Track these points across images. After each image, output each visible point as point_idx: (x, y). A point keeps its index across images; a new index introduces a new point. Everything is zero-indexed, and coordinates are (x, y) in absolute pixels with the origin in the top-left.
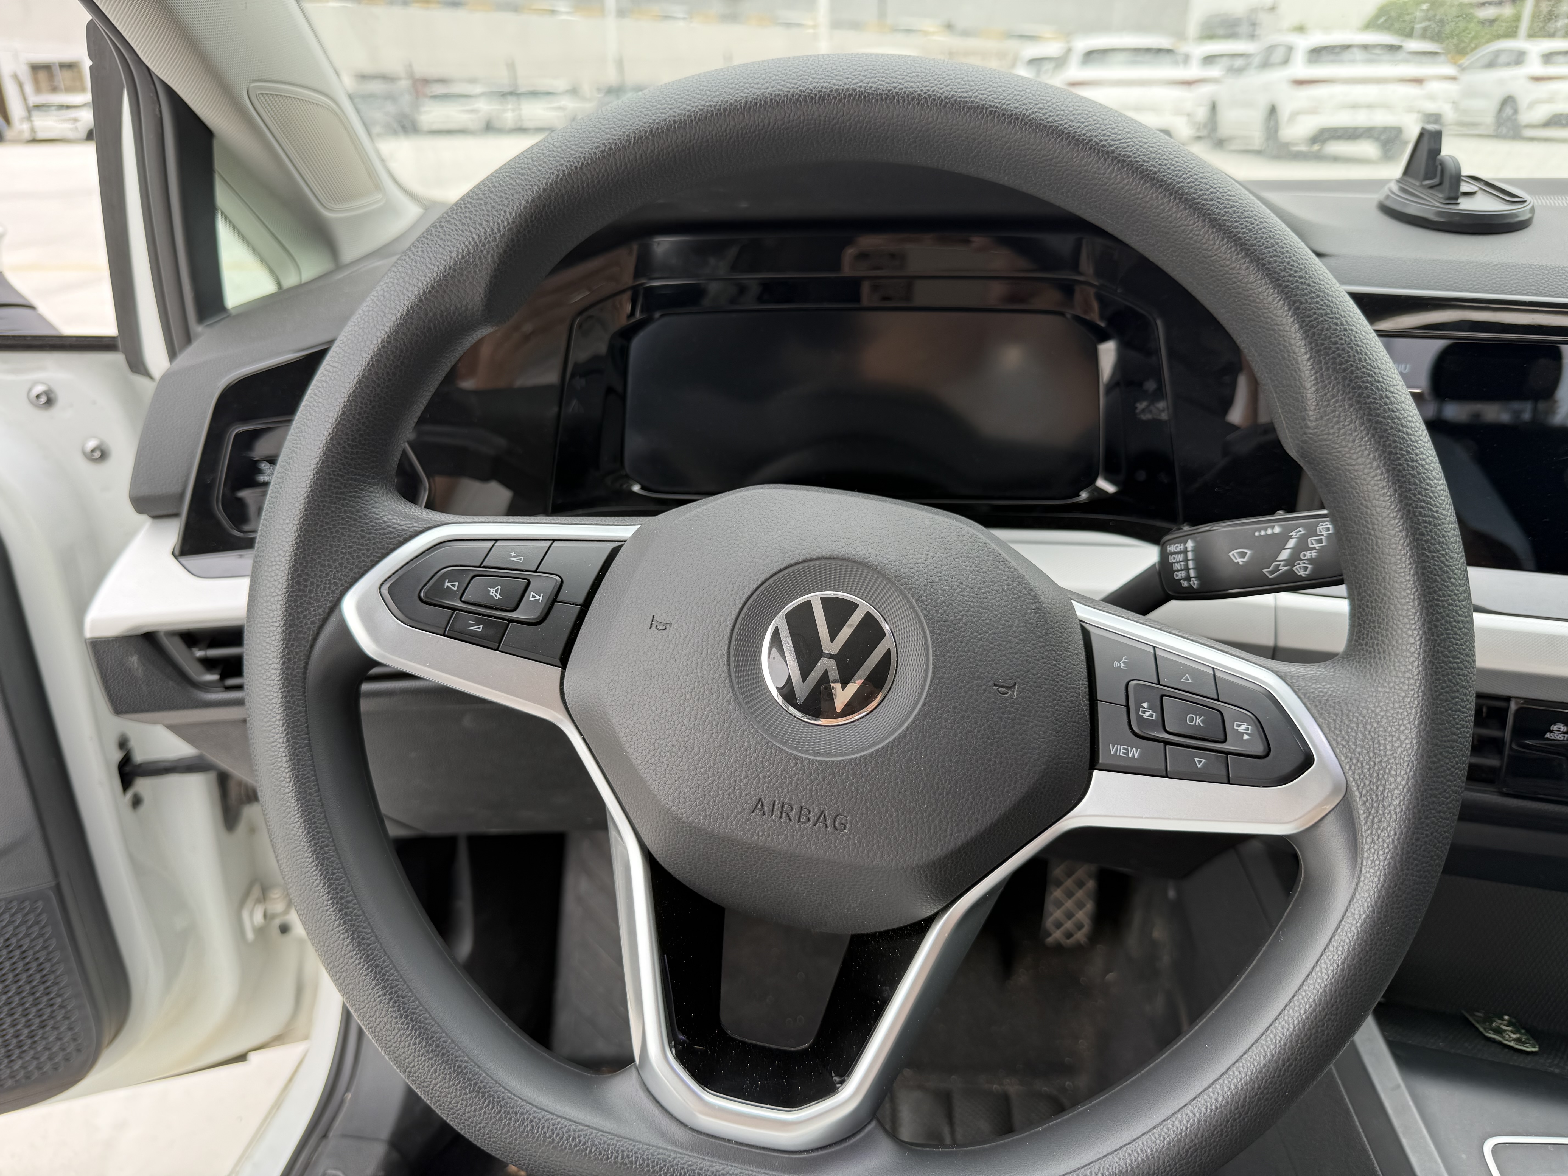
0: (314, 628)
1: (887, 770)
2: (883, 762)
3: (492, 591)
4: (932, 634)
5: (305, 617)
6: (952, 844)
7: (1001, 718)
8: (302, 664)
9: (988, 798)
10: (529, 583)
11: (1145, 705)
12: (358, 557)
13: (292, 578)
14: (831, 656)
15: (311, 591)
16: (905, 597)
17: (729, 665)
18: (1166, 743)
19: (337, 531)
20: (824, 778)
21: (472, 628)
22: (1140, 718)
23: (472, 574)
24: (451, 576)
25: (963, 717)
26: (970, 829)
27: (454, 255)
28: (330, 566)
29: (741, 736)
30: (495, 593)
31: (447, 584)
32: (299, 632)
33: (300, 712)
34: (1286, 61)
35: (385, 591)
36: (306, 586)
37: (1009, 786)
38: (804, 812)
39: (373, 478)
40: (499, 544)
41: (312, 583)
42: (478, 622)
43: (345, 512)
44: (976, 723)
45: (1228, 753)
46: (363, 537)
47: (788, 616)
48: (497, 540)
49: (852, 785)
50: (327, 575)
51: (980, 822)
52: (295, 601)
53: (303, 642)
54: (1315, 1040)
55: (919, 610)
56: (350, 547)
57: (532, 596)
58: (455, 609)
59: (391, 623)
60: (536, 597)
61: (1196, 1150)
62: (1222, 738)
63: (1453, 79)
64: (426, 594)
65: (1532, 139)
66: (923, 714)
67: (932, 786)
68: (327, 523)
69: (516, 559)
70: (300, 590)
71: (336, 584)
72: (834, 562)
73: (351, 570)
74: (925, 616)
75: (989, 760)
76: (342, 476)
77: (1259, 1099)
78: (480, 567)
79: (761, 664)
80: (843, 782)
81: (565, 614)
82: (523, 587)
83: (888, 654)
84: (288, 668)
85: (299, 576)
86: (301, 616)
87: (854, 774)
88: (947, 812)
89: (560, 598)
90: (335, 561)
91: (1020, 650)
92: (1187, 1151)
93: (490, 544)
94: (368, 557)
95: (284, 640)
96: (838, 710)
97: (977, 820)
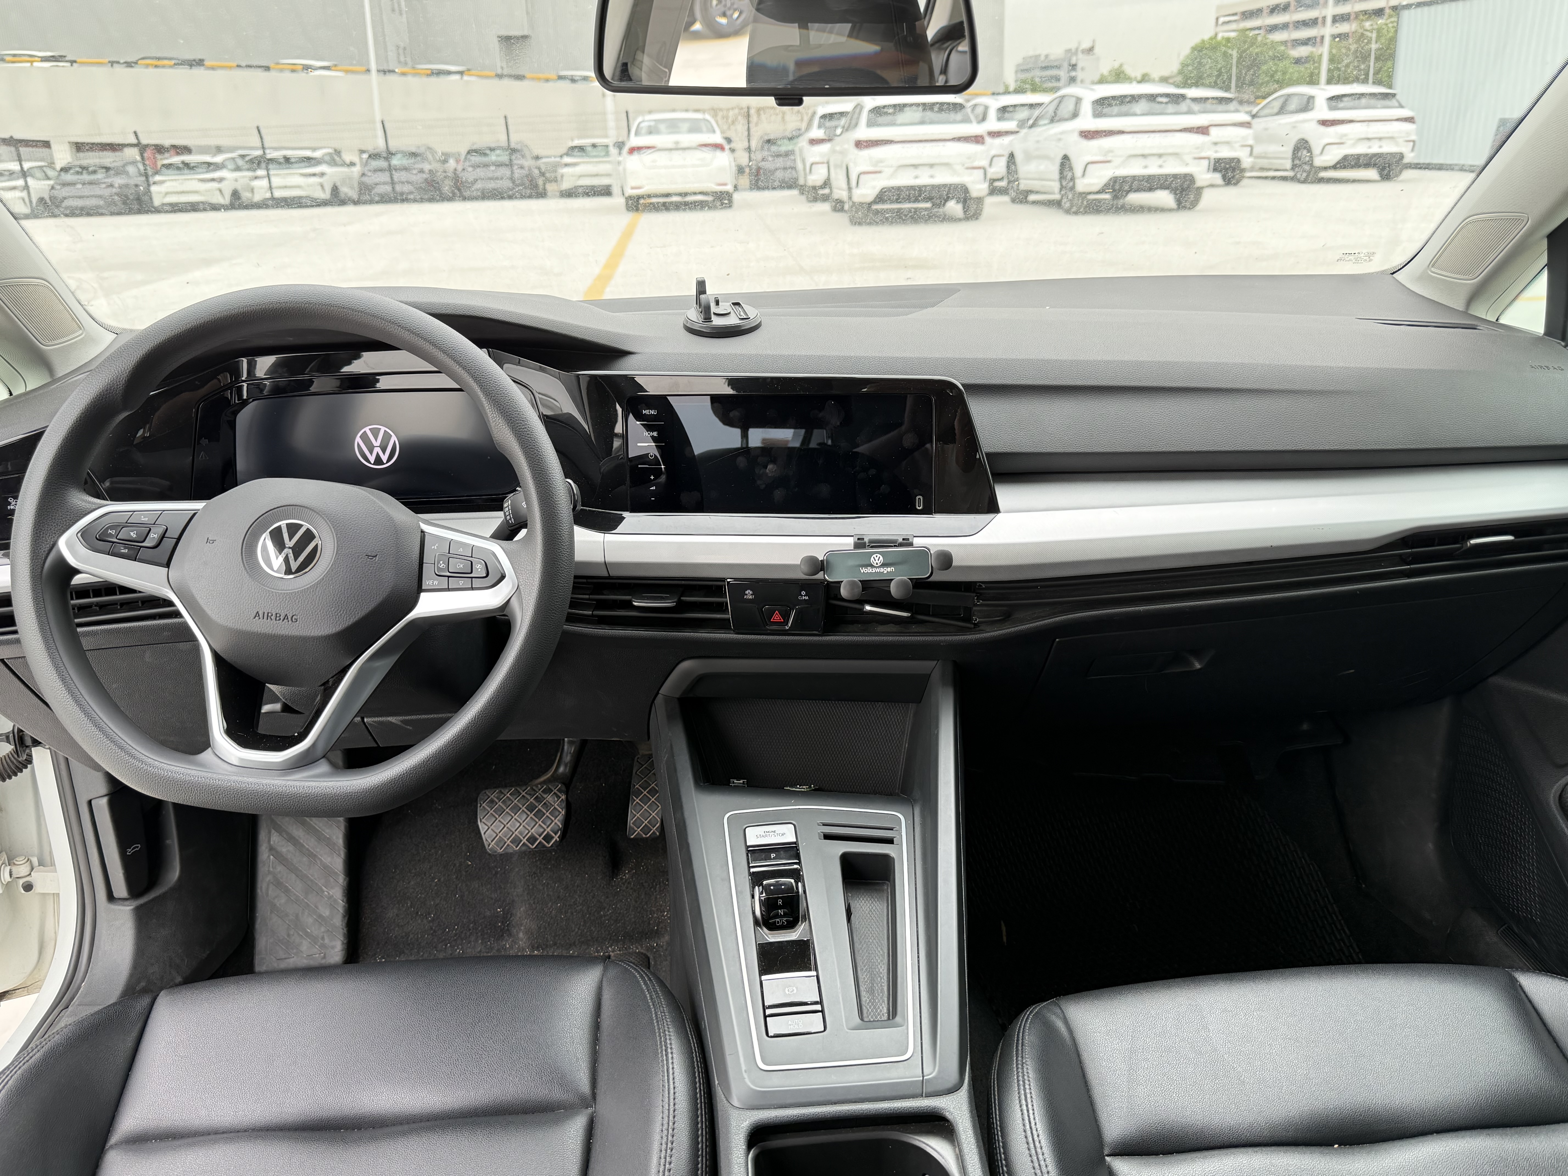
0: (45, 554)
1: (315, 594)
2: (313, 591)
3: (132, 534)
4: (337, 535)
5: (40, 549)
6: (347, 624)
7: (369, 569)
8: (39, 571)
9: (363, 604)
10: (150, 530)
11: (441, 562)
12: (66, 521)
13: (34, 531)
14: (290, 548)
15: (43, 537)
16: (325, 520)
17: (242, 555)
18: (449, 577)
19: (55, 509)
20: (286, 600)
21: (122, 551)
22: (438, 568)
23: (122, 527)
24: (111, 528)
25: (351, 569)
26: (355, 617)
27: (107, 380)
28: (52, 525)
29: (248, 586)
30: (133, 535)
31: (109, 531)
32: (38, 556)
33: (39, 592)
34: (1075, 115)
35: (79, 535)
36: (40, 535)
37: (373, 598)
38: (278, 615)
39: (72, 485)
40: (135, 513)
41: (43, 533)
42: (125, 548)
43: (58, 500)
44: (357, 572)
45: (472, 578)
46: (68, 512)
47: (270, 532)
48: (134, 511)
49: (299, 602)
50: (51, 529)
51: (359, 614)
52: (36, 542)
53: (40, 560)
54: (504, 689)
55: (330, 525)
56: (62, 516)
57: (152, 535)
58: (113, 542)
59: (83, 551)
60: (154, 536)
61: (456, 741)
62: (470, 571)
63: (1247, 125)
64: (99, 536)
65: (1329, 181)
66: (332, 569)
67: (336, 600)
68: (50, 505)
69: (144, 519)
70: (37, 537)
71: (55, 533)
72: (291, 507)
73: (62, 527)
74: (333, 527)
75: (364, 587)
76: (56, 484)
77: (482, 717)
78: (126, 523)
79: (257, 554)
80: (295, 601)
81: (168, 543)
82: (147, 531)
83: (316, 546)
84: (33, 572)
85: (37, 530)
86: (39, 548)
87: (300, 597)
88: (344, 611)
89: (166, 536)
90: (54, 523)
91: (380, 541)
92: (452, 742)
93: (131, 513)
94: (71, 521)
95: (30, 559)
96: (293, 571)
97: (358, 613)
